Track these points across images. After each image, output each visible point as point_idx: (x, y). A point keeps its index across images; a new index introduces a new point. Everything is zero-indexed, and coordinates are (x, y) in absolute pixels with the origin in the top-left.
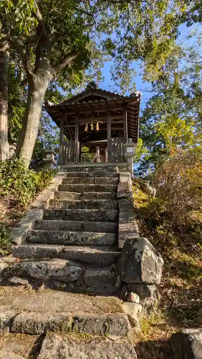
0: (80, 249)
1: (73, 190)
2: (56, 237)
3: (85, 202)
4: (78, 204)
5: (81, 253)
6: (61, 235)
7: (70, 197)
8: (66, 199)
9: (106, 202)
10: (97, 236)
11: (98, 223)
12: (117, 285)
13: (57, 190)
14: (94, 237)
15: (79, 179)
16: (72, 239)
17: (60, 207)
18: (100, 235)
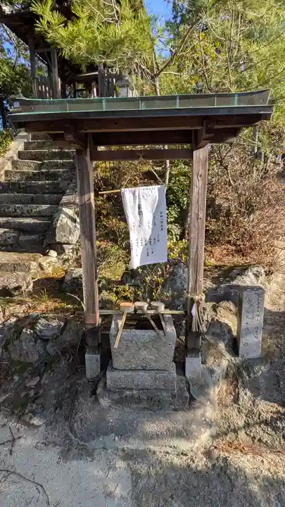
0: (21, 220)
1: (34, 157)
2: (4, 210)
3: (42, 173)
4: (34, 174)
5: (21, 223)
6: (8, 208)
7: (29, 167)
8: (25, 169)
9: (64, 172)
10: (41, 209)
11: (46, 195)
12: (44, 246)
13: (16, 158)
14: (38, 209)
15: (44, 143)
16: (19, 211)
17: (16, 178)
18: (44, 207)
